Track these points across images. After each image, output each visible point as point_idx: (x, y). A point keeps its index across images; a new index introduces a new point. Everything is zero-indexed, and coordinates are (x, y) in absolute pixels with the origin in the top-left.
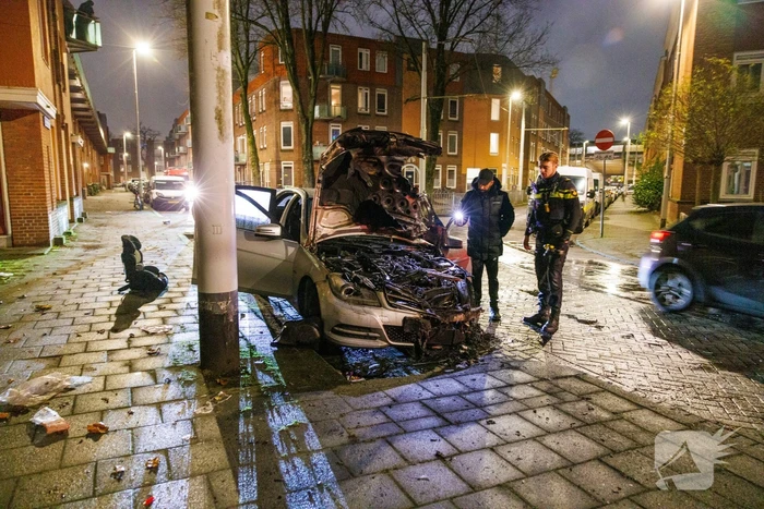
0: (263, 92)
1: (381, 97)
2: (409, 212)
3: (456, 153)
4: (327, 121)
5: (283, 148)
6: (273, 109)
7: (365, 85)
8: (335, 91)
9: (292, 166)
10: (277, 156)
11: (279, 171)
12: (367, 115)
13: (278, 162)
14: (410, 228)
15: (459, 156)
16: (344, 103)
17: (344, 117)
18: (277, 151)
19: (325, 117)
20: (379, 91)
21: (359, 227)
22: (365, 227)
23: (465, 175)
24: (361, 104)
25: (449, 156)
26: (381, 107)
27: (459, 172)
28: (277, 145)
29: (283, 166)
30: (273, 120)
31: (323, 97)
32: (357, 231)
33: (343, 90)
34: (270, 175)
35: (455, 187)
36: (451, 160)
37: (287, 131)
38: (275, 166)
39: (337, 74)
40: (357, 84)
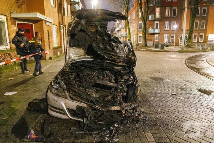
0: (134, 13)
1: (175, 11)
2: (113, 49)
3: (204, 29)
4: (154, 20)
5: (139, 30)
6: (137, 18)
7: (168, 6)
8: (158, 10)
9: (142, 36)
10: (137, 33)
11: (138, 38)
12: (169, 17)
13: (137, 35)
14: (115, 57)
15: (206, 30)
16: (160, 14)
17: (160, 18)
18: (137, 31)
19: (153, 19)
20: (174, 8)
21: (89, 57)
22: (92, 56)
23: (208, 37)
24: (167, 13)
25: (201, 30)
26: (174, 14)
27: (205, 36)
28: (137, 29)
29: (139, 36)
30: (137, 21)
31: (153, 12)
32: (89, 58)
33: (160, 9)
34: (135, 39)
35: (203, 42)
36: (202, 31)
37: (141, 24)
38: (136, 36)
39: (158, 4)
40: (166, 7)
